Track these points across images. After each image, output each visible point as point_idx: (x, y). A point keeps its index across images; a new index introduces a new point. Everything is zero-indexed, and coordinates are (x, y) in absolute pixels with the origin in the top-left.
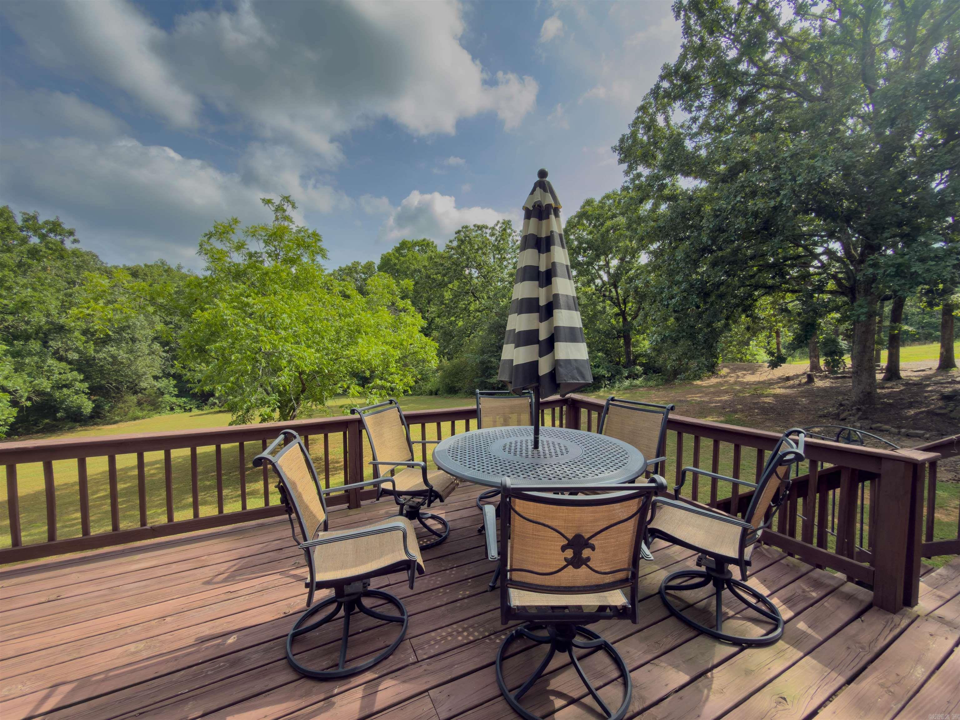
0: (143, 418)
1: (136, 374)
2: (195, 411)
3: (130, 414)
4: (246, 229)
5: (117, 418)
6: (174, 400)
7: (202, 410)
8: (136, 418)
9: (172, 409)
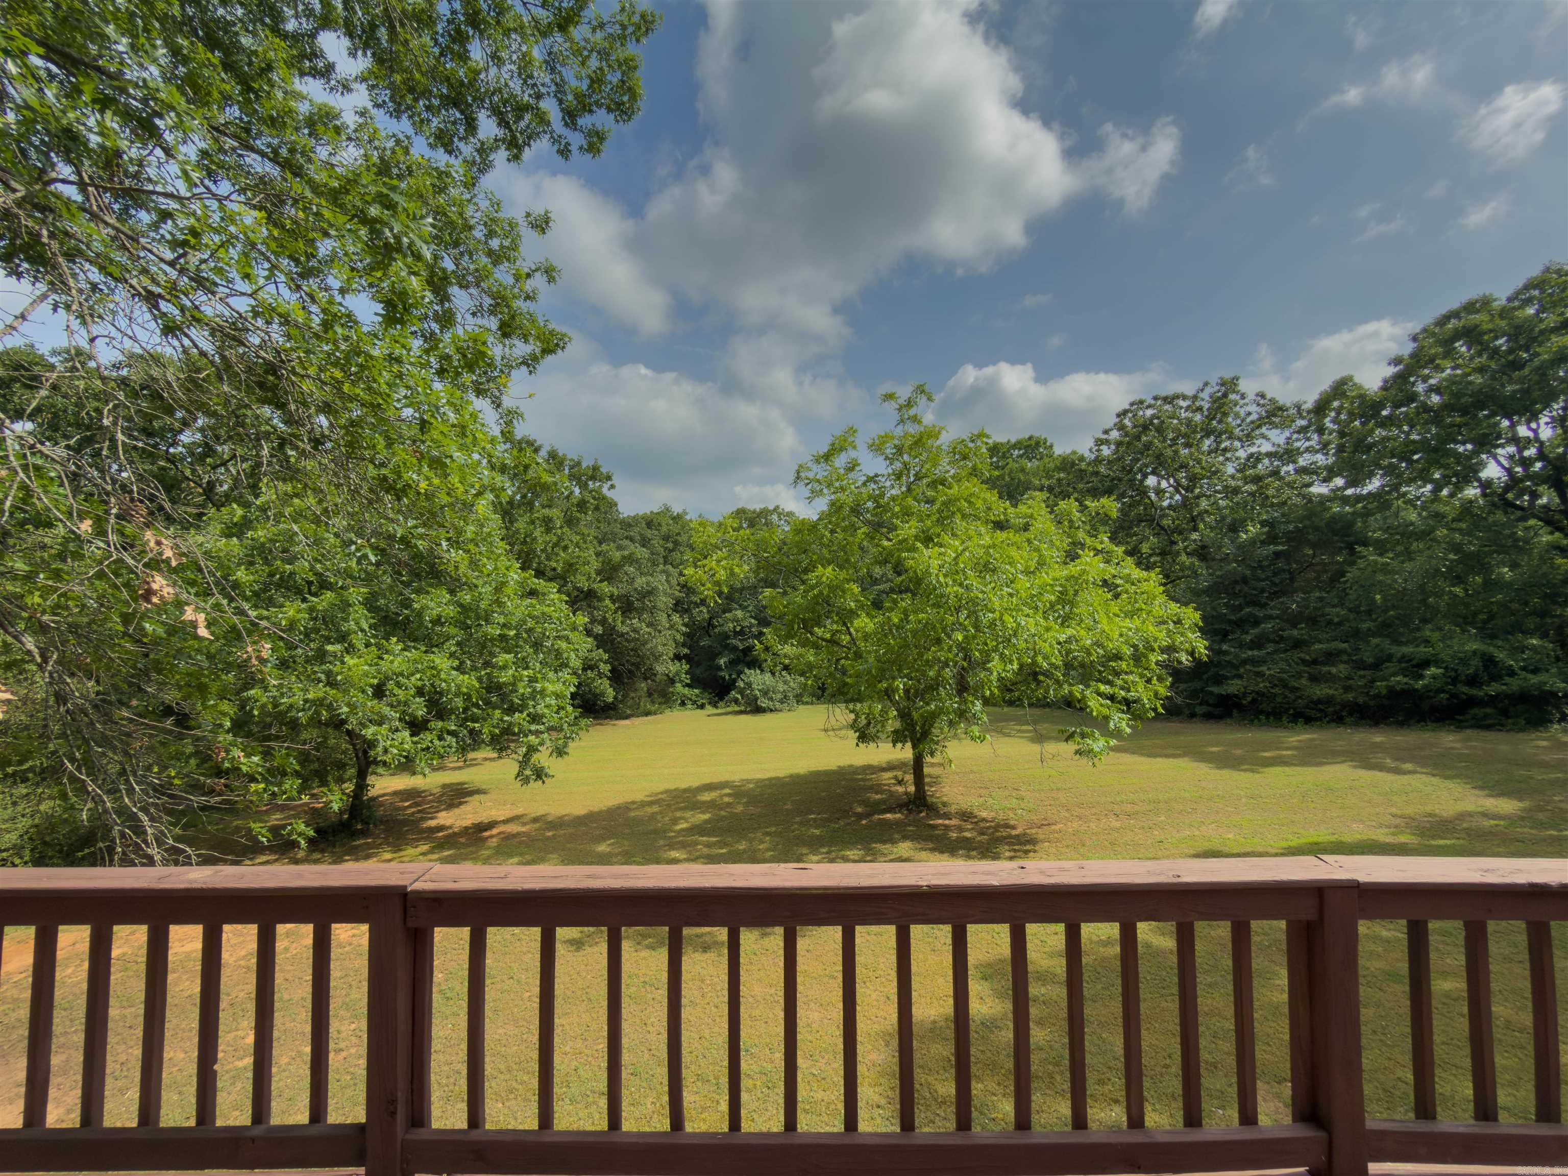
0: (655, 714)
1: (653, 654)
2: (710, 710)
3: (642, 709)
4: (871, 442)
5: (629, 712)
6: (686, 691)
7: (717, 707)
8: (648, 714)
9: (683, 704)
